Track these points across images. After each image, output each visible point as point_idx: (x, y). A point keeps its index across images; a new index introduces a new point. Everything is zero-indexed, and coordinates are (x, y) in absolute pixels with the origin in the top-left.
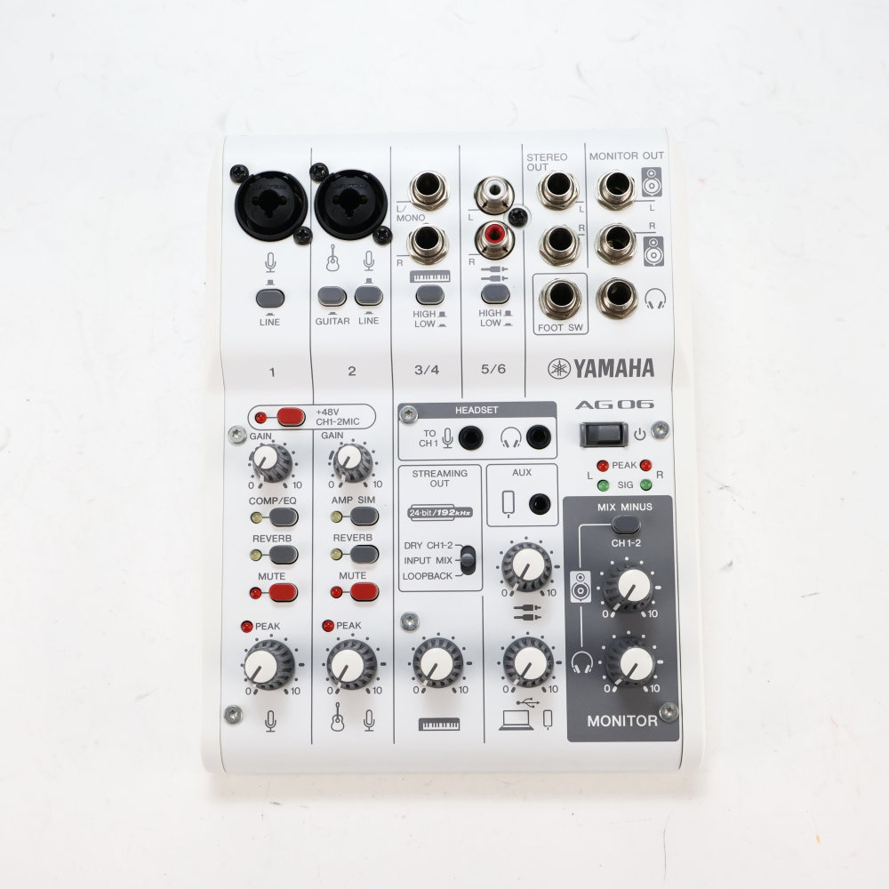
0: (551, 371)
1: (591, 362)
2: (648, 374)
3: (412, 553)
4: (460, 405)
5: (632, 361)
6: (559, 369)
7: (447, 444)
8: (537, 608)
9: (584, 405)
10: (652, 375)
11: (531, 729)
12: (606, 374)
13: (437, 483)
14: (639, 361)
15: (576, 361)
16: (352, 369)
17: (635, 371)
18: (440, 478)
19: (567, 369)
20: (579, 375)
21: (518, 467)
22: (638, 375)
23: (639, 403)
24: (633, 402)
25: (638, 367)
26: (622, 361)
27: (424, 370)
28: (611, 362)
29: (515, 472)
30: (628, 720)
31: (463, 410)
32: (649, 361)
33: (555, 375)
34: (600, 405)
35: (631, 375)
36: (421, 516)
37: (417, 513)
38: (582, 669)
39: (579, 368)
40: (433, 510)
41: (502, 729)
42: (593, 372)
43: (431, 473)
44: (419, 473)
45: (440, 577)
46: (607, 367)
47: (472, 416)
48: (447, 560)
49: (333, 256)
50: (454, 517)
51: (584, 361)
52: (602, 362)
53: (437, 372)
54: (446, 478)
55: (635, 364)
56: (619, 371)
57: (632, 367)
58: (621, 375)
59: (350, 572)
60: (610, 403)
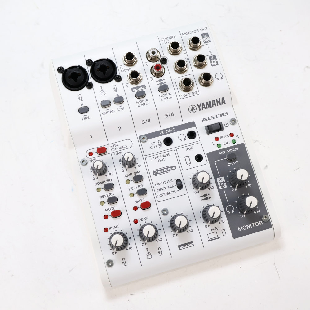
0: (190, 111)
1: (203, 104)
2: (223, 103)
3: (159, 187)
4: (161, 131)
5: (217, 100)
6: (193, 109)
7: (160, 146)
8: (208, 194)
9: (204, 120)
10: (225, 103)
11: (219, 238)
12: (209, 107)
13: (161, 160)
14: (219, 99)
15: (198, 105)
16: (120, 128)
17: (219, 103)
18: (161, 158)
19: (195, 109)
20: (200, 110)
21: (187, 147)
22: (220, 104)
23: (223, 114)
24: (221, 115)
25: (220, 102)
26: (214, 101)
27: (145, 122)
28: (210, 102)
29: (187, 149)
30: (252, 225)
31: (162, 133)
32: (223, 98)
33: (191, 112)
34: (210, 118)
35: (218, 105)
36: (158, 173)
37: (157, 173)
38: (231, 211)
39: (199, 107)
40: (162, 170)
41: (209, 241)
42: (204, 107)
43: (158, 157)
44: (153, 158)
45: (171, 193)
46: (209, 104)
47: (166, 134)
48: (172, 186)
49: (102, 90)
50: (170, 170)
51: (200, 104)
52: (206, 103)
53: (150, 121)
54: (163, 158)
55: (218, 101)
56: (213, 105)
57: (217, 102)
58: (214, 106)
59: (138, 200)
60: (213, 117)
